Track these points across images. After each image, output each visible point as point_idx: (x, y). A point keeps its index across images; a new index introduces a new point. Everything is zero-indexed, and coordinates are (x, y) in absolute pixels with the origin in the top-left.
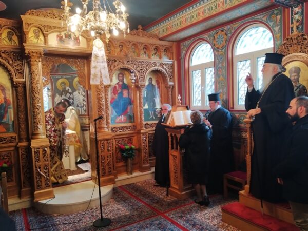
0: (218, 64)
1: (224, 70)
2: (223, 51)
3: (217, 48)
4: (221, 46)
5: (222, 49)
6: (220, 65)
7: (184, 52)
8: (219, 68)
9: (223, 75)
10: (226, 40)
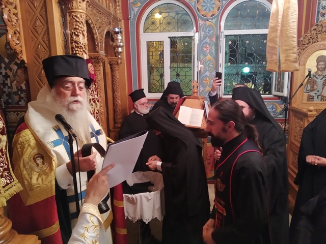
0: (205, 38)
1: (213, 48)
2: (214, 21)
3: (203, 15)
4: (211, 14)
5: (212, 19)
6: (208, 40)
7: (136, 9)
8: (206, 43)
9: (211, 54)
10: (219, 8)
